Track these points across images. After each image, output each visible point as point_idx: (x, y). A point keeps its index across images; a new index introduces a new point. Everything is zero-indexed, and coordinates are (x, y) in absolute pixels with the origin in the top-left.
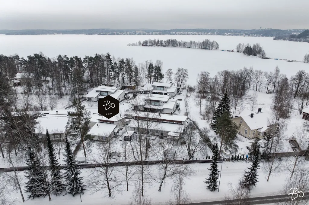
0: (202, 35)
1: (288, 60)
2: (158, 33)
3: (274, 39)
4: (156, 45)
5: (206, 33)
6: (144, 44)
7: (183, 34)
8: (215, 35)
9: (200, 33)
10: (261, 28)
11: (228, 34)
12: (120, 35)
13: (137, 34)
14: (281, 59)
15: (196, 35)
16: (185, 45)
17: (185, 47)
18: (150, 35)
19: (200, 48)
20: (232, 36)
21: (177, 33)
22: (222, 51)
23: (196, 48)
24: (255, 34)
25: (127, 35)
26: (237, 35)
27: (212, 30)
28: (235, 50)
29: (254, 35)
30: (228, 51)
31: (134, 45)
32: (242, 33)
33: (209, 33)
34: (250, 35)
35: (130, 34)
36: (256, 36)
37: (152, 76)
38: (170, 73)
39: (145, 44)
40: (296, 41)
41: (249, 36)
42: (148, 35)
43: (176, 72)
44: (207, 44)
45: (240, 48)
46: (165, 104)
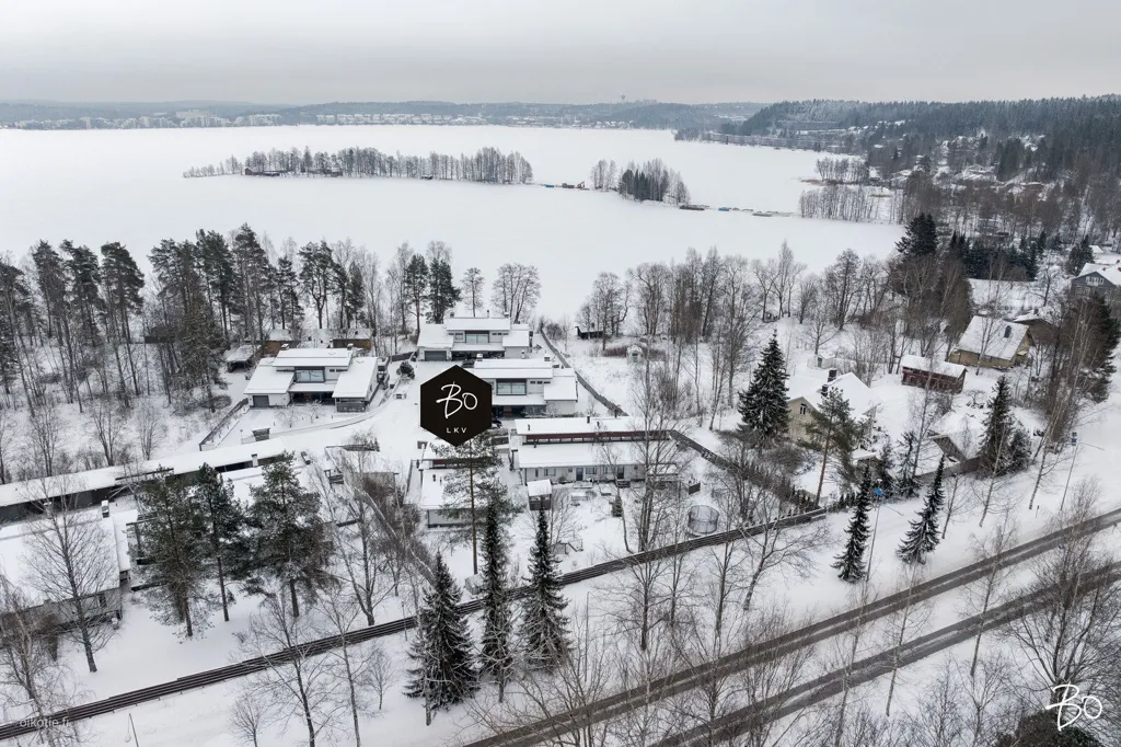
0: (433, 123)
1: (755, 211)
2: (269, 119)
3: (678, 137)
4: (303, 171)
5: (447, 118)
6: (254, 169)
7: (366, 123)
8: (480, 124)
9: (426, 119)
10: (623, 97)
11: (523, 120)
12: (110, 127)
13: (184, 126)
14: (735, 209)
15: (412, 123)
16: (412, 168)
17: (413, 176)
18: (236, 126)
19: (465, 178)
20: (540, 126)
21: (343, 117)
23: (455, 177)
24: (610, 119)
26: (552, 124)
28: (589, 183)
29: (608, 123)
30: (565, 186)
31: (210, 171)
32: (568, 117)
33: (460, 119)
34: (595, 124)
35: (155, 124)
36: (617, 127)
37: (425, 297)
39: (256, 167)
40: (742, 143)
41: (593, 127)
42: (228, 125)
43: (498, 278)
44: (492, 163)
45: (605, 175)
46: (546, 387)
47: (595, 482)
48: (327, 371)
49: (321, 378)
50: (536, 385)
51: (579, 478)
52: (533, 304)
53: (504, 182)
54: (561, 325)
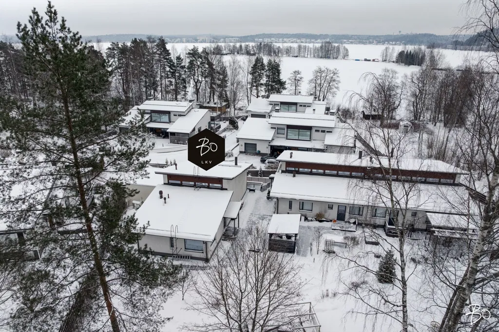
0: (306, 42)
2: (234, 40)
4: (238, 53)
5: (313, 40)
9: (303, 41)
10: (400, 32)
11: (348, 41)
13: (199, 42)
16: (288, 52)
17: (289, 56)
18: (220, 42)
19: (314, 57)
20: (357, 44)
22: (356, 60)
23: (309, 56)
25: (183, 42)
26: (363, 43)
27: (322, 35)
28: (380, 59)
29: (391, 42)
30: (366, 60)
32: (371, 40)
33: (318, 41)
34: (385, 43)
35: (188, 41)
36: (396, 44)
37: (262, 84)
38: (297, 81)
40: (465, 49)
41: (383, 44)
42: (217, 42)
43: (312, 78)
44: (328, 48)
45: (388, 54)
46: (328, 136)
47: (360, 224)
48: (172, 115)
49: (167, 120)
50: (320, 133)
51: (341, 217)
52: (334, 94)
53: (334, 58)
54: (351, 110)
